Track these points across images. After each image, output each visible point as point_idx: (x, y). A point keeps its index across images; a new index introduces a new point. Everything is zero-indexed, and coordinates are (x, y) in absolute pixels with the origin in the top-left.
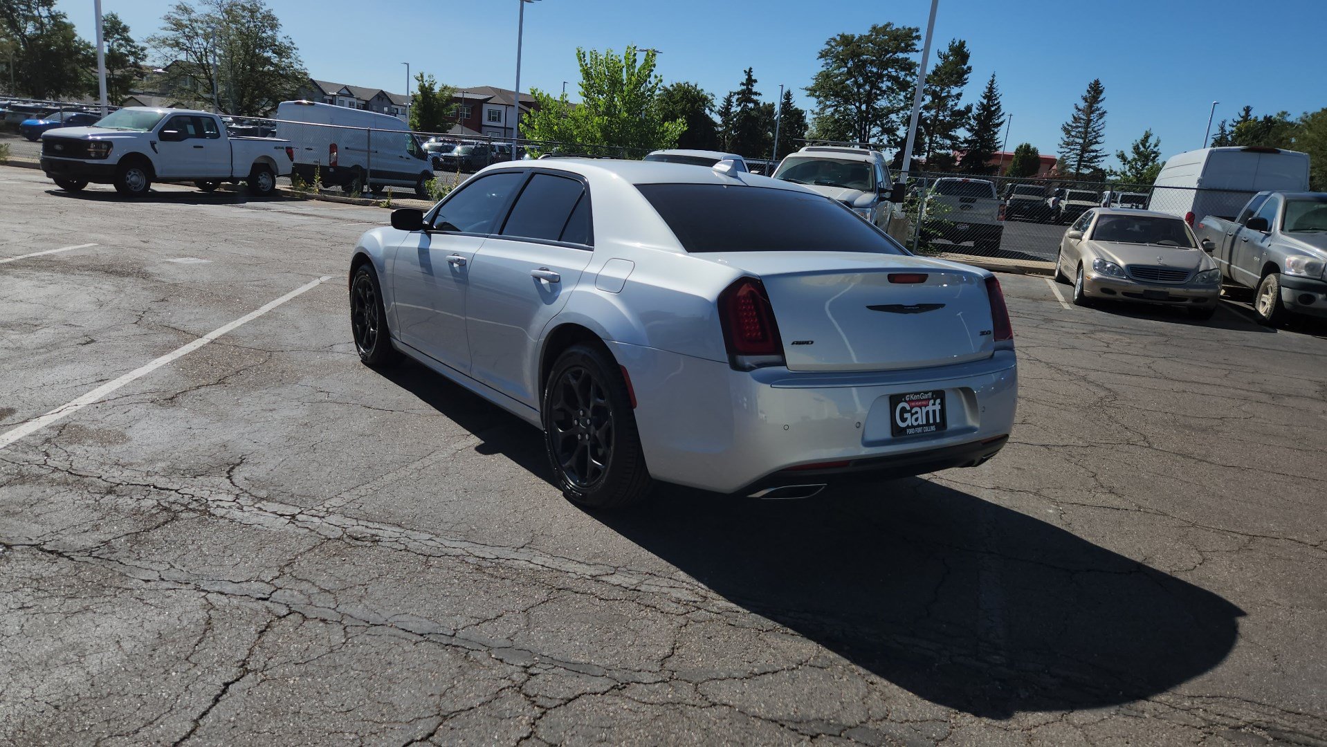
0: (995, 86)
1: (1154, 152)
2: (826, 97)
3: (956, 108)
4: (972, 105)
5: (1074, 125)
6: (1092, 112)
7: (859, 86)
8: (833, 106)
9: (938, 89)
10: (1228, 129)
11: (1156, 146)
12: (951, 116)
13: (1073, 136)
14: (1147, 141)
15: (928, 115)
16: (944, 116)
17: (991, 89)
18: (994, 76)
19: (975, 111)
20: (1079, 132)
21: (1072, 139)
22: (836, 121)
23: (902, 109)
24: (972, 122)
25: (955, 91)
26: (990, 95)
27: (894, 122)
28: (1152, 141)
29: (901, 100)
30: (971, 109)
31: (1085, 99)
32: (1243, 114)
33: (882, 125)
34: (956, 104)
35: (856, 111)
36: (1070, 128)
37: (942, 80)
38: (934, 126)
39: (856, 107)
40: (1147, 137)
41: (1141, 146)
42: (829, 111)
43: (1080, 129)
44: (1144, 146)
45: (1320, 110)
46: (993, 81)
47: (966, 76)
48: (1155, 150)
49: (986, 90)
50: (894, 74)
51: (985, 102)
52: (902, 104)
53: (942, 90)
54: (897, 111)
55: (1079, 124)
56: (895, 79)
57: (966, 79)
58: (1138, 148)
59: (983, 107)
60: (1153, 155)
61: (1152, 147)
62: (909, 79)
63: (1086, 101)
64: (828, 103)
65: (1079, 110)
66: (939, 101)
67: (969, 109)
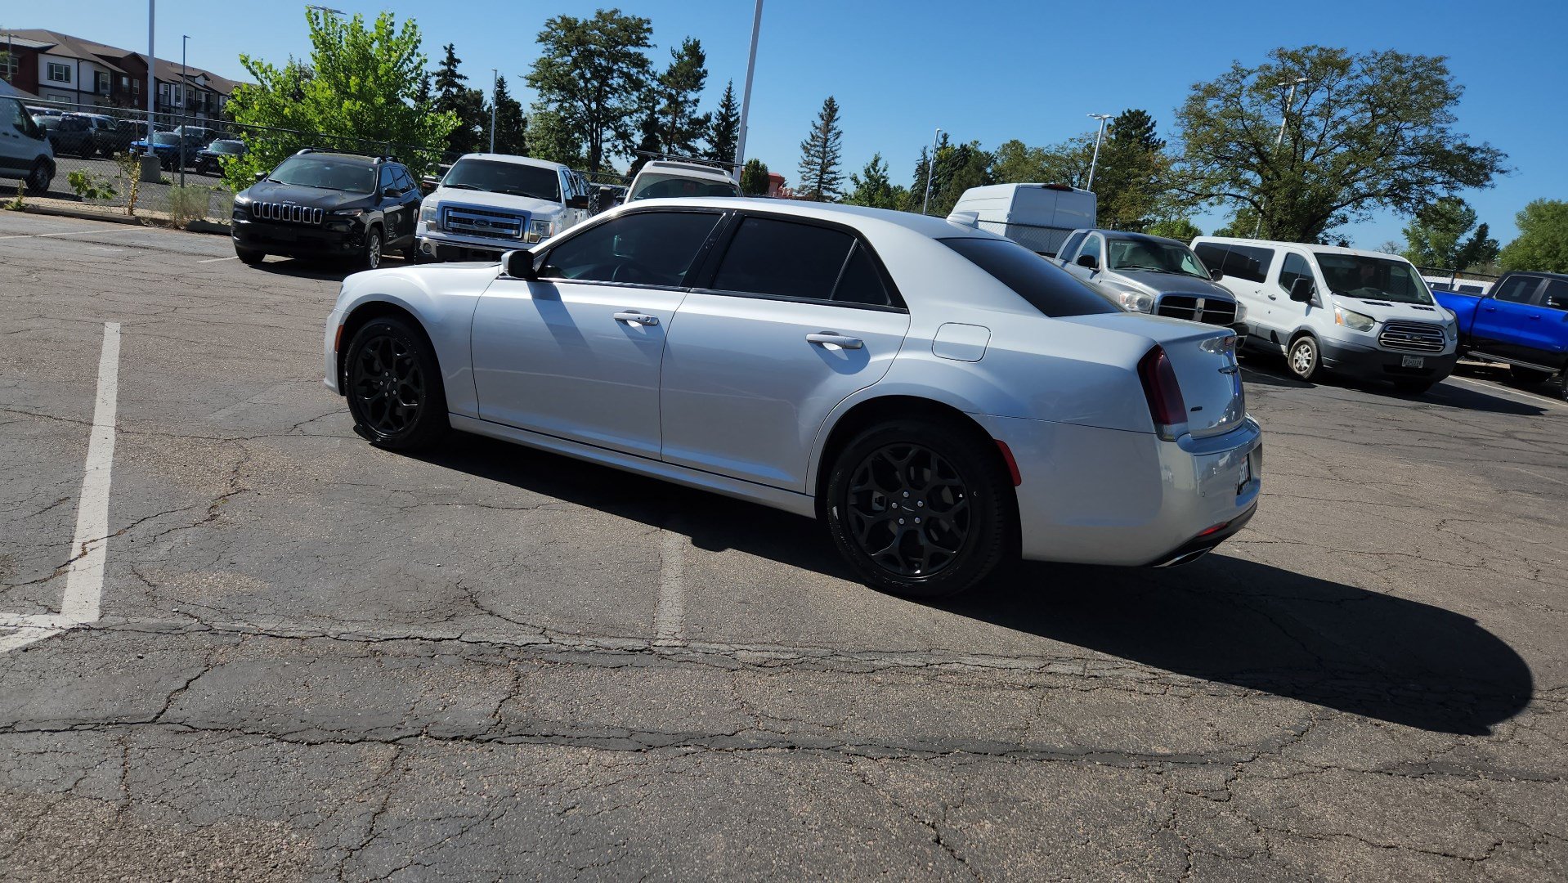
0: (732, 94)
1: (884, 177)
2: (550, 89)
3: (694, 116)
4: (711, 114)
5: (812, 143)
6: (829, 131)
7: (587, 81)
8: (557, 101)
9: (674, 92)
10: (930, 156)
11: (885, 170)
12: (689, 124)
13: (812, 156)
14: (876, 165)
15: (665, 120)
16: (681, 124)
17: (729, 97)
18: (731, 83)
19: (714, 121)
20: (818, 152)
21: (811, 158)
22: (563, 119)
23: (636, 111)
24: (711, 132)
25: (692, 96)
26: (728, 104)
27: (627, 125)
28: (881, 165)
29: (634, 101)
30: (710, 118)
31: (822, 117)
32: (942, 140)
33: (616, 129)
34: (694, 111)
35: (584, 109)
36: (809, 146)
37: (678, 83)
38: (672, 134)
39: (585, 104)
40: (876, 161)
41: (871, 170)
42: (553, 107)
43: (818, 149)
44: (874, 170)
46: (730, 88)
47: (702, 81)
48: (884, 174)
49: (724, 99)
50: (625, 70)
51: (723, 111)
52: (636, 106)
53: (678, 93)
54: (631, 114)
55: (816, 143)
56: (628, 76)
57: (702, 84)
58: (869, 171)
59: (724, 118)
60: (882, 180)
61: (881, 171)
62: (641, 77)
63: (823, 119)
64: (552, 97)
65: (817, 128)
66: (676, 106)
67: (708, 118)
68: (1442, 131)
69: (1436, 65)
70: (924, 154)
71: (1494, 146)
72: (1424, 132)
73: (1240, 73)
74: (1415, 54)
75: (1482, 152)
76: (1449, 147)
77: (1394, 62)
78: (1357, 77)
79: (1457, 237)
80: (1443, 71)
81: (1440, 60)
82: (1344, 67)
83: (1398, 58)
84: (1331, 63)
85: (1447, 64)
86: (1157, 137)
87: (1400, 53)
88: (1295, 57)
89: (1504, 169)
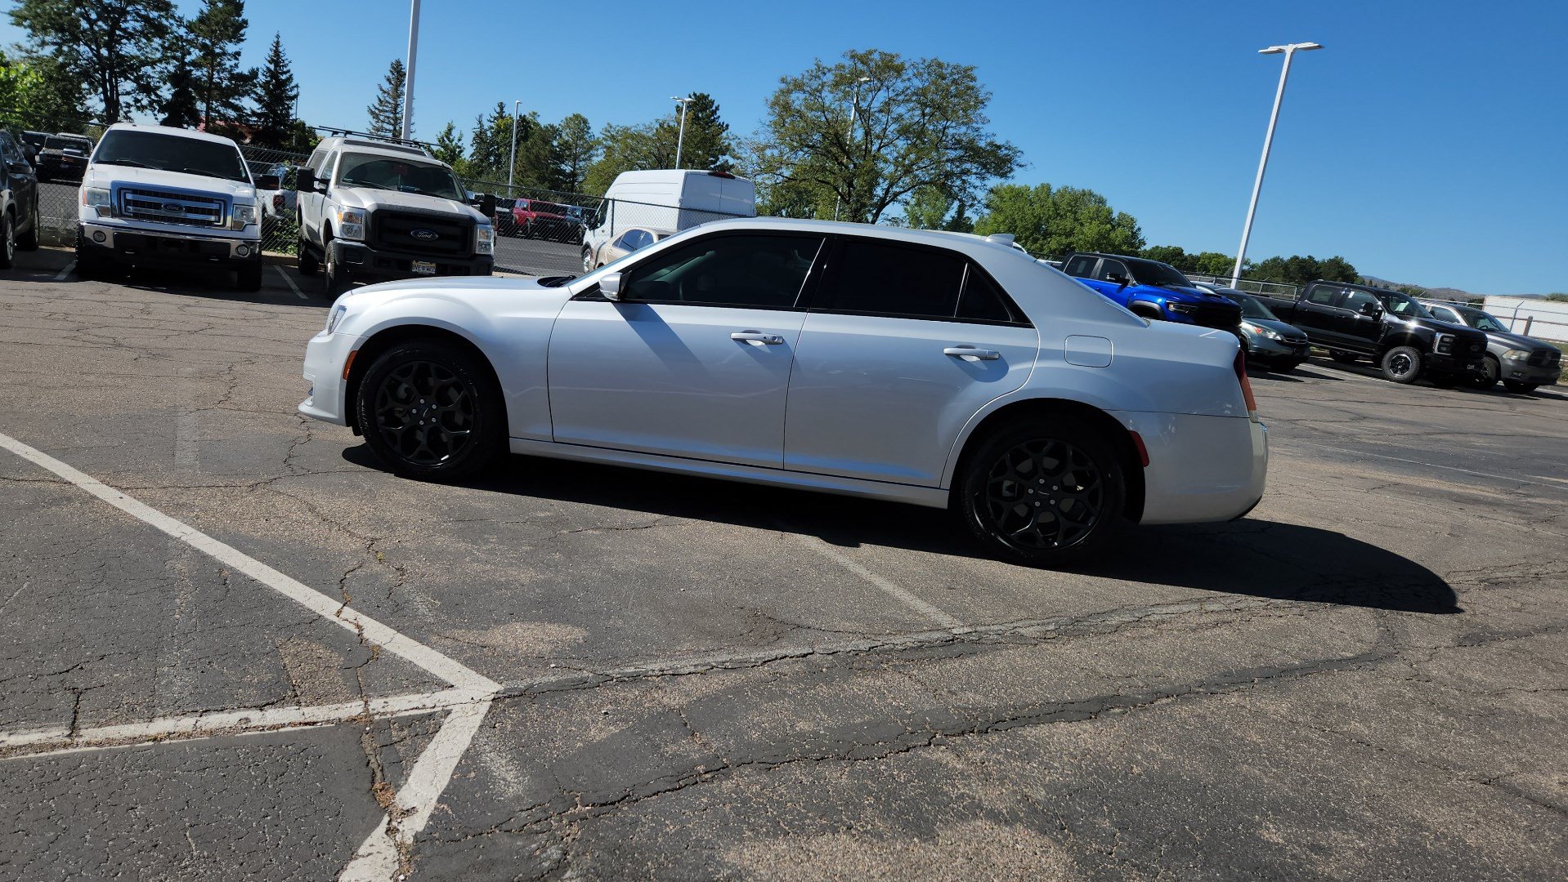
0: (281, 49)
1: (459, 147)
2: (44, 29)
3: (236, 71)
4: (258, 69)
5: (381, 108)
6: (399, 96)
7: (91, 22)
8: (54, 44)
9: (207, 42)
10: (486, 125)
11: (459, 140)
12: (230, 80)
13: (383, 122)
14: (450, 134)
15: (199, 73)
16: (220, 78)
17: (277, 53)
18: (278, 37)
19: (262, 78)
20: (388, 117)
21: (380, 124)
22: (63, 66)
23: (160, 61)
24: (259, 90)
25: (231, 48)
26: (277, 59)
27: (149, 76)
28: (455, 134)
29: (157, 49)
30: (257, 74)
31: (389, 80)
32: (498, 110)
33: (136, 80)
34: (236, 66)
35: (91, 55)
36: (377, 111)
37: (213, 32)
38: (209, 90)
39: (92, 50)
40: (450, 130)
41: (445, 139)
42: (48, 51)
43: (387, 114)
44: (448, 139)
45: (571, 116)
46: (278, 43)
47: (242, 32)
48: (459, 144)
49: (272, 53)
50: (143, 12)
51: (272, 67)
52: (159, 55)
53: (214, 44)
54: (153, 63)
55: (385, 108)
56: (146, 19)
57: (243, 35)
58: (444, 140)
59: (274, 75)
60: (458, 150)
61: (456, 141)
62: (165, 22)
63: (390, 83)
64: (47, 39)
65: (385, 92)
66: (211, 57)
67: (254, 74)
68: (977, 130)
69: (967, 73)
70: (480, 122)
71: (1013, 144)
72: (963, 129)
73: (821, 70)
74: (953, 63)
75: (1006, 148)
76: (982, 144)
77: (936, 69)
78: (909, 79)
79: (944, 215)
80: (973, 79)
81: (972, 69)
82: (899, 70)
83: (940, 65)
84: (890, 67)
85: (975, 73)
86: (721, 120)
87: (941, 60)
88: (864, 59)
89: (1023, 164)
